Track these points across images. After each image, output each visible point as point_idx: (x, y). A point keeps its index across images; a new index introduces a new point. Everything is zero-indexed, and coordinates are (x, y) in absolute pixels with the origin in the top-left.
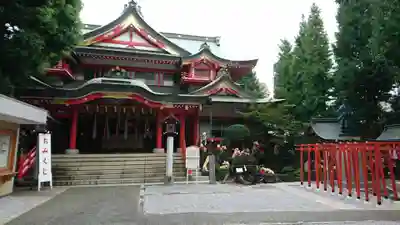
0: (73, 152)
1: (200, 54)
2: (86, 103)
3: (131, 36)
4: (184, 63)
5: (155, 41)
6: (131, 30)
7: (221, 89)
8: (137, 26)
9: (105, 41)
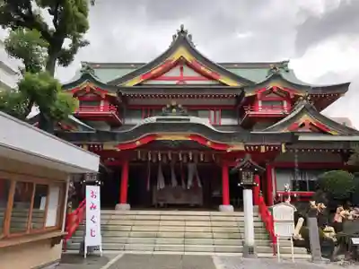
0: (124, 207)
1: (268, 81)
2: (139, 147)
4: (247, 95)
5: (209, 72)
6: (181, 63)
7: (303, 125)
9: (154, 78)
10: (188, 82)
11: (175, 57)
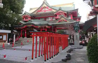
1: (59, 11)
2: (25, 28)
3: (45, 9)
10: (46, 11)
11: (43, 6)
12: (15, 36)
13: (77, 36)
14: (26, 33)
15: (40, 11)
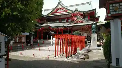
0: (42, 39)
3: (60, 10)
8: (61, 7)
10: (62, 13)
11: (58, 7)
12: (32, 37)
13: (94, 37)
14: (42, 35)
15: (56, 12)
